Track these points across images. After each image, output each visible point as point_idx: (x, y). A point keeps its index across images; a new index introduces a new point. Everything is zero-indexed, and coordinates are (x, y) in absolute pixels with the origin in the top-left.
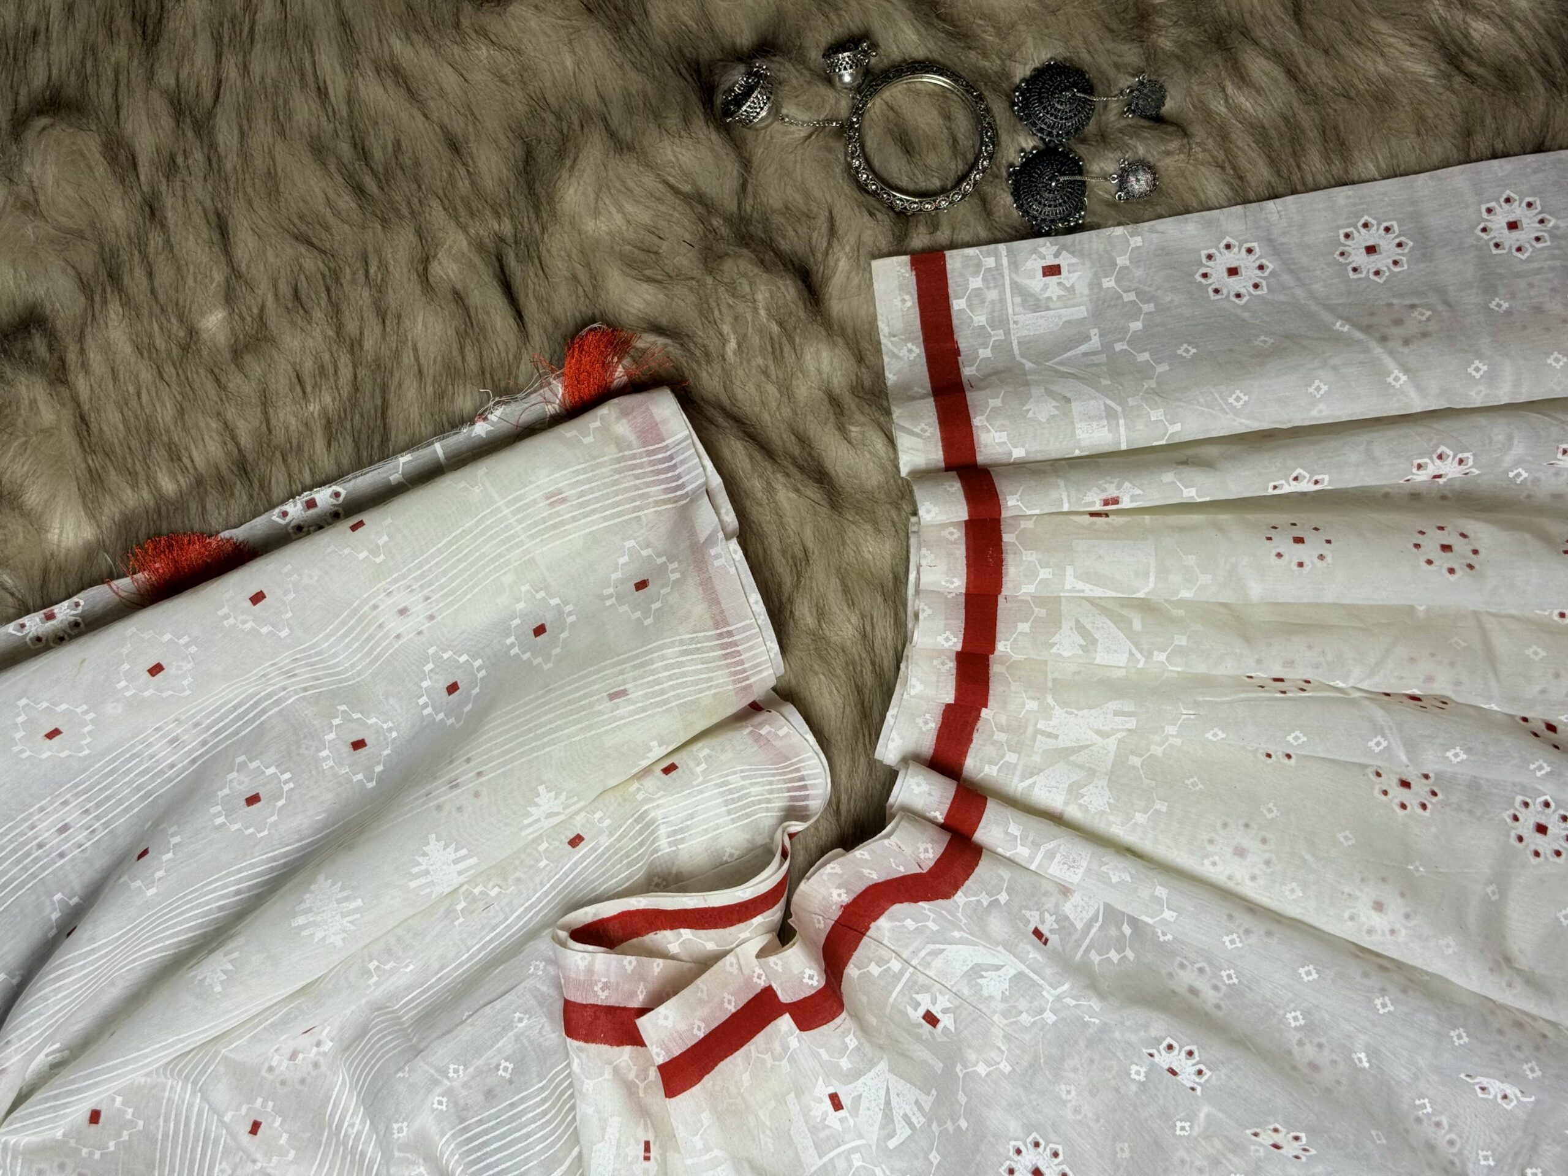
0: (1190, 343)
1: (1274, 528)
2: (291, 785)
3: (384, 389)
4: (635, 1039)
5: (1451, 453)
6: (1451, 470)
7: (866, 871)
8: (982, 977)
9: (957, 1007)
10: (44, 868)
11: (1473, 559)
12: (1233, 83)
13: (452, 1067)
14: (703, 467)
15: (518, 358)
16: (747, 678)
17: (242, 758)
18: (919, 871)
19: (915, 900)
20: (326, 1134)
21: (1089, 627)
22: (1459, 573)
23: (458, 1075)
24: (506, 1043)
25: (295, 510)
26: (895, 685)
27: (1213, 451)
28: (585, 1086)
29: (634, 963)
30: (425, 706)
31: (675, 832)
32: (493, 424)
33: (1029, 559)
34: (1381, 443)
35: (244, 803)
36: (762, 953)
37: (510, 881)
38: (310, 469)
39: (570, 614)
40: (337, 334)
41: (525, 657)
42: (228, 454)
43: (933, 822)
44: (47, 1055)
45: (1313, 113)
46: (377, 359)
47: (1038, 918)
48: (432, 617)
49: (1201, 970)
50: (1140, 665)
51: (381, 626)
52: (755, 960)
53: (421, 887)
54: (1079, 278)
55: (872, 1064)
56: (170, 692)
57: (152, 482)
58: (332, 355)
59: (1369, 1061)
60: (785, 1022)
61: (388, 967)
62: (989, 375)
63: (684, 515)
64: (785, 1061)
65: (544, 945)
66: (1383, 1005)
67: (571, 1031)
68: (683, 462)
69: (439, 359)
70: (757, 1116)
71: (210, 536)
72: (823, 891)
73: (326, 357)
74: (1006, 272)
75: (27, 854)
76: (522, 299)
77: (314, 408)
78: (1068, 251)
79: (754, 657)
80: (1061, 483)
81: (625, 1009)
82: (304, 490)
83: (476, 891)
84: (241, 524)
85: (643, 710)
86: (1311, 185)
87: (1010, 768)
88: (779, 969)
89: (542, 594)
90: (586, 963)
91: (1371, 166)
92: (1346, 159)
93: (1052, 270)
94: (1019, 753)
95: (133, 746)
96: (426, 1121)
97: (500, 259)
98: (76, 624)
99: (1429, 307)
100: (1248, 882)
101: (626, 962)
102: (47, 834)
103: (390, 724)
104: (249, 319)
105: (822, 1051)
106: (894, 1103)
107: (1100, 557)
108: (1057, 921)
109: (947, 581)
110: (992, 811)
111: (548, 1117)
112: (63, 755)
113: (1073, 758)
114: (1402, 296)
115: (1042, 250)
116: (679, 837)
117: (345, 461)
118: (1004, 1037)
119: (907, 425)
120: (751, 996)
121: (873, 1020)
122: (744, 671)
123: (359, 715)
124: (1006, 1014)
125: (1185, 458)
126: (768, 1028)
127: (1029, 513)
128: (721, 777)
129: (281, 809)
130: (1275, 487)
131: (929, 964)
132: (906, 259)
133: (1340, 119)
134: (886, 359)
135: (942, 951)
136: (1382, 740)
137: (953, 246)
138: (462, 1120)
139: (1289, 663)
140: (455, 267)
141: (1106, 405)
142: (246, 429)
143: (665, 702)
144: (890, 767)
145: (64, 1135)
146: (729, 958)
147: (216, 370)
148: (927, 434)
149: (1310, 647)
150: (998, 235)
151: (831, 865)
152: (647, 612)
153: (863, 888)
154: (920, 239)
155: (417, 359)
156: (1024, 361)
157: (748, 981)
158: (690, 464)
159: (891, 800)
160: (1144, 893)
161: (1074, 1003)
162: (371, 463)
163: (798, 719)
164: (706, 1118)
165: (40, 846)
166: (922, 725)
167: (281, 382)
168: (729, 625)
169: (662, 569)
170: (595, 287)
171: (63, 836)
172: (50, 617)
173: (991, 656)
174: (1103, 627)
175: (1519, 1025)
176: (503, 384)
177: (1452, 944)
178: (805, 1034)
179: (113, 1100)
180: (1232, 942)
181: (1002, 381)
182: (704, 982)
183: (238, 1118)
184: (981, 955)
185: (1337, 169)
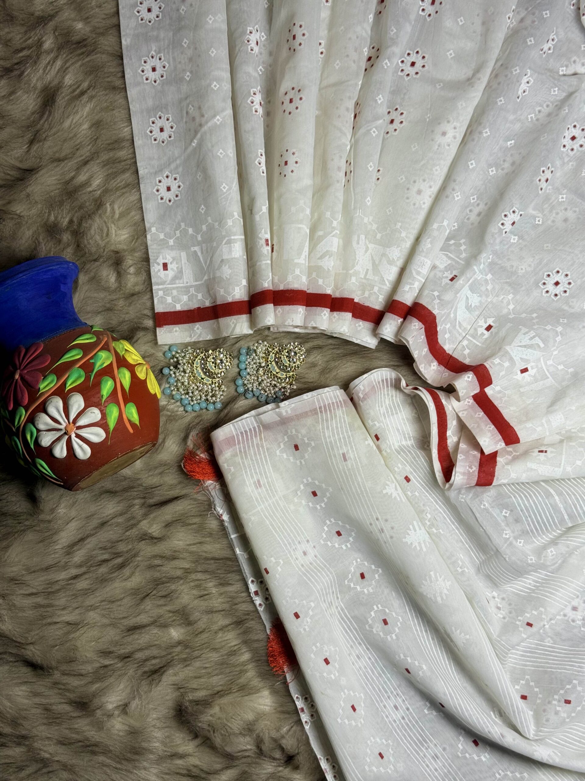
0: (199, 208)
1: (280, 174)
2: (379, 606)
3: (207, 559)
4: (494, 456)
5: (251, 98)
6: (258, 98)
7: (424, 353)
8: (471, 306)
9: (484, 317)
10: (413, 718)
11: (296, 89)
12: (88, 187)
13: (504, 536)
14: (247, 418)
15: (195, 500)
16: (340, 401)
17: (367, 627)
18: (423, 329)
19: (436, 332)
20: (533, 595)
21: (321, 254)
22: (301, 96)
23: (508, 533)
24: (495, 512)
25: (258, 601)
26: (343, 339)
27: (246, 199)
28: (514, 477)
29: (461, 455)
30: (346, 546)
31: (405, 437)
32: (224, 512)
33: (291, 278)
34: (245, 126)
35: (386, 626)
36: (458, 399)
37: (425, 509)
38: (241, 593)
39: (308, 481)
40: (182, 579)
41: (326, 500)
42: (233, 629)
43: (402, 323)
44: (496, 717)
45: (102, 154)
46: (194, 562)
47: (445, 279)
48: (308, 541)
49: (471, 211)
50: (338, 232)
51: (311, 563)
52: (462, 402)
53: (426, 546)
54: (168, 255)
55: (507, 352)
56: (337, 656)
57: (244, 664)
58: (191, 581)
59: (511, 140)
60: (489, 391)
61: (460, 563)
62: (210, 294)
63: (267, 427)
64: (506, 392)
65: (452, 494)
66: (486, 132)
67: (488, 483)
68: (244, 428)
69: (195, 535)
70: (529, 404)
71: (269, 638)
72: (432, 373)
73: (192, 584)
74: (165, 286)
75: (407, 725)
76: (168, 497)
77: (214, 590)
78: (157, 259)
79: (331, 398)
80: (258, 264)
81: (481, 459)
82: (250, 596)
83: (428, 523)
84: (264, 624)
85: (352, 447)
86: (133, 155)
87: (380, 290)
88: (464, 391)
89: (298, 492)
90: (460, 475)
91: (126, 129)
92: (123, 140)
93: (165, 266)
94: (374, 286)
95: (360, 675)
96: (528, 548)
97: (151, 506)
98: (306, 698)
99: (188, 106)
100: (432, 189)
101: (460, 458)
102: (398, 715)
103: (354, 562)
104: (174, 618)
105: (501, 374)
106: (524, 344)
107: (291, 248)
108: (447, 271)
109: (300, 314)
110: (398, 298)
111: (527, 495)
112: (363, 705)
113: (377, 263)
114: (182, 117)
115: (156, 270)
116: (407, 436)
117: (238, 577)
118: (497, 297)
119: (231, 330)
120: (477, 405)
121: (488, 352)
122: (337, 402)
123: (350, 575)
124: (487, 296)
125: (249, 211)
126: (491, 399)
127: (271, 278)
128: (381, 416)
129: (390, 611)
130: (263, 173)
131: (465, 328)
132: (158, 330)
133: (105, 142)
134: (201, 339)
135: (459, 323)
136: (373, 130)
137: (153, 308)
138: (528, 532)
139: (339, 169)
140: (155, 526)
141: (225, 244)
142: (221, 621)
143: (349, 437)
144: (379, 342)
145: (531, 711)
146: (460, 415)
147: (197, 633)
148: (235, 321)
149: (332, 160)
150: (149, 289)
151: (420, 368)
152: (309, 445)
153: (431, 355)
154: (149, 323)
155: (194, 544)
156: (204, 279)
157: (471, 407)
158: (245, 424)
159: (392, 341)
160: (435, 233)
161: (482, 265)
162: (239, 566)
163: (357, 381)
164: (529, 425)
165: (403, 718)
166: (360, 328)
167: (203, 604)
168: (316, 408)
169: (291, 438)
170: (165, 465)
171: (399, 708)
172: (302, 710)
173: (333, 297)
174: (321, 248)
175: (496, 76)
176: (206, 507)
177: (461, 103)
178: (494, 382)
179: (517, 689)
180: (457, 196)
181: (213, 289)
182: (470, 425)
183: (525, 632)
184: (462, 305)
185: (127, 144)
